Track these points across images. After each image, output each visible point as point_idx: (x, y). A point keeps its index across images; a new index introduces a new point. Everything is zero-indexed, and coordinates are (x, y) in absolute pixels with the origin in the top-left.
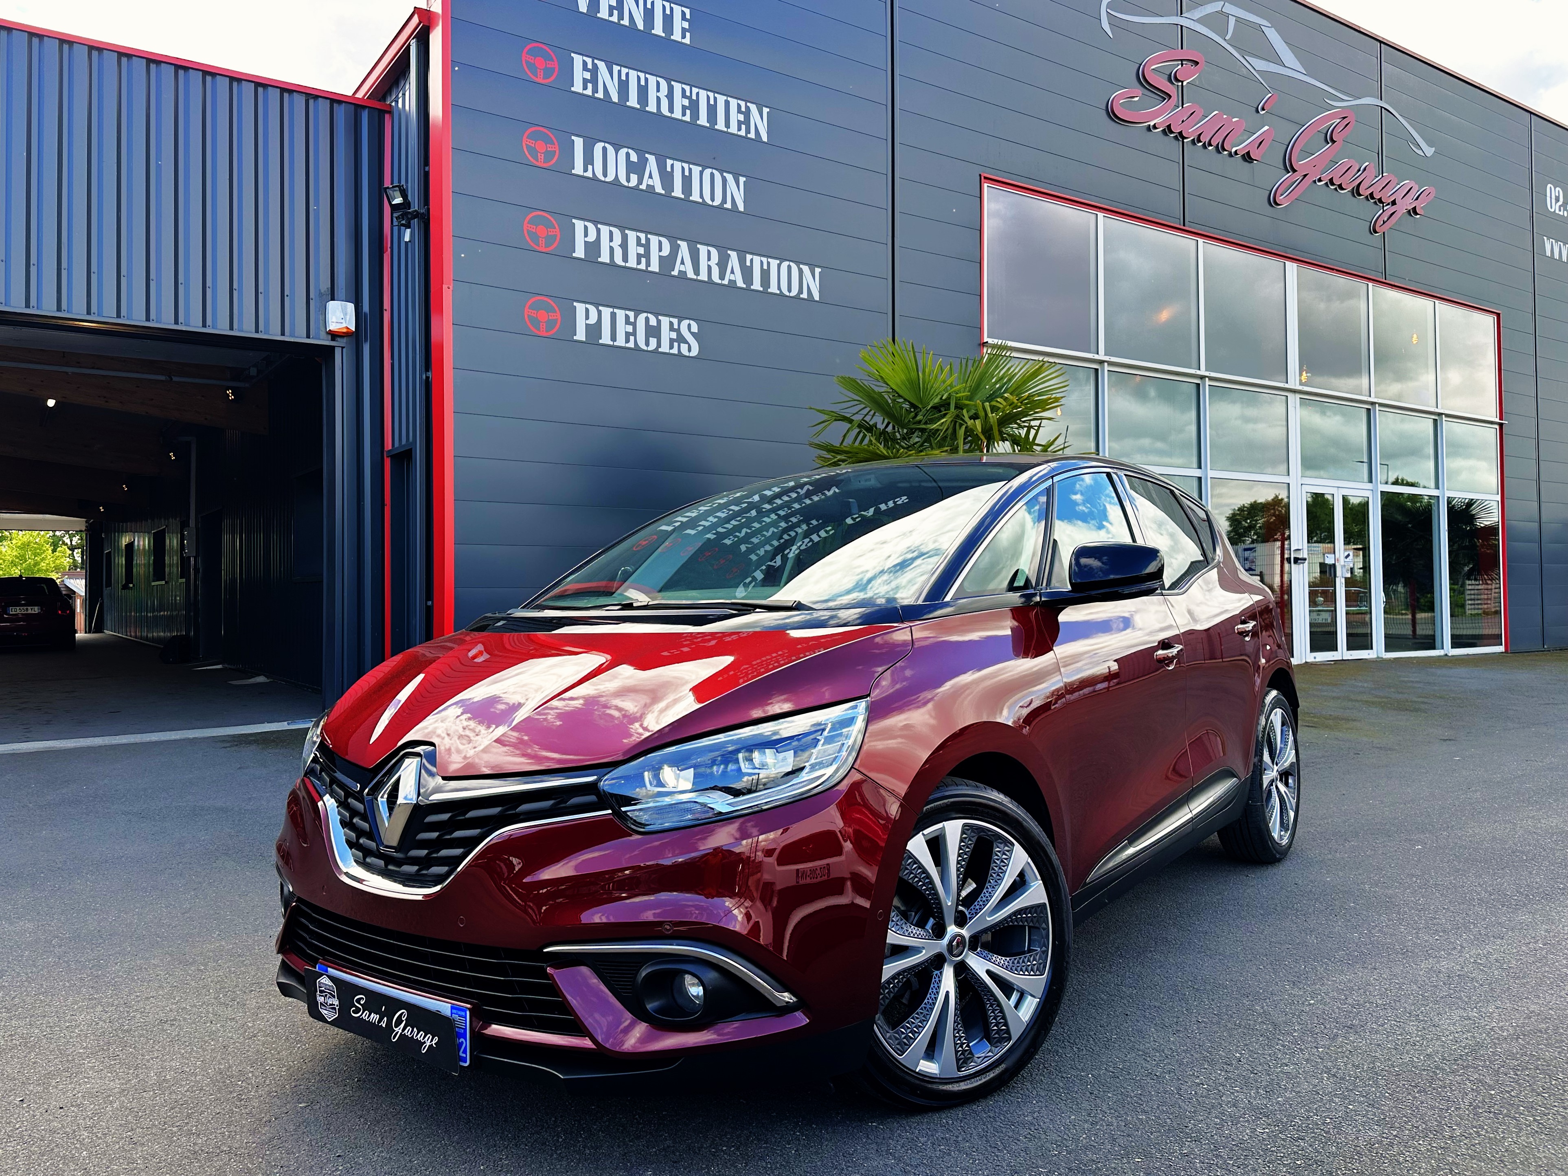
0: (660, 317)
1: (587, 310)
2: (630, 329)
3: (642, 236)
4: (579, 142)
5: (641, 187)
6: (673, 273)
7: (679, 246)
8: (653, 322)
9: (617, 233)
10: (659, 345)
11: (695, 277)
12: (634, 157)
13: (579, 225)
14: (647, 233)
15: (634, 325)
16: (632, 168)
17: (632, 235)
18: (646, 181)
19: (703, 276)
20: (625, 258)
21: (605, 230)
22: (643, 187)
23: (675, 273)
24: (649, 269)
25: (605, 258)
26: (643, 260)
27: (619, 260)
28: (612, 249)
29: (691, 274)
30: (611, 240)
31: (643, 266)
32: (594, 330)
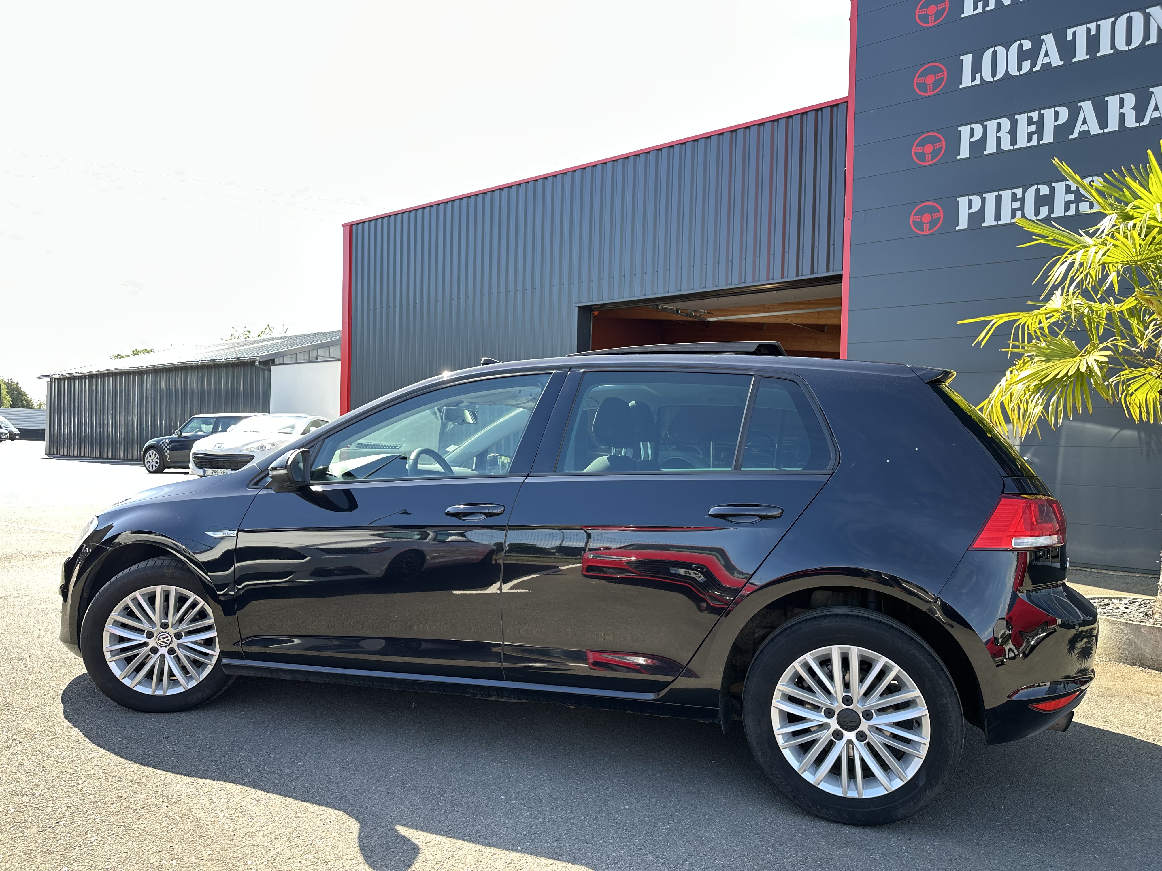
0: (1053, 185)
1: (970, 201)
2: (1017, 205)
3: (1035, 115)
4: (967, 60)
5: (1034, 70)
6: (1071, 137)
7: (1081, 107)
8: (1044, 190)
9: (1006, 123)
10: (1051, 211)
11: (1102, 131)
12: (1027, 45)
13: (965, 130)
14: (1039, 110)
15: (1022, 200)
16: (1023, 56)
17: (1022, 119)
18: (1042, 60)
19: (1113, 126)
20: (1014, 142)
21: (991, 125)
22: (1038, 68)
23: (1075, 135)
24: (1041, 142)
25: (991, 148)
26: (1035, 137)
27: (1006, 145)
28: (999, 139)
29: (1095, 129)
30: (999, 130)
31: (1034, 142)
32: (977, 218)
